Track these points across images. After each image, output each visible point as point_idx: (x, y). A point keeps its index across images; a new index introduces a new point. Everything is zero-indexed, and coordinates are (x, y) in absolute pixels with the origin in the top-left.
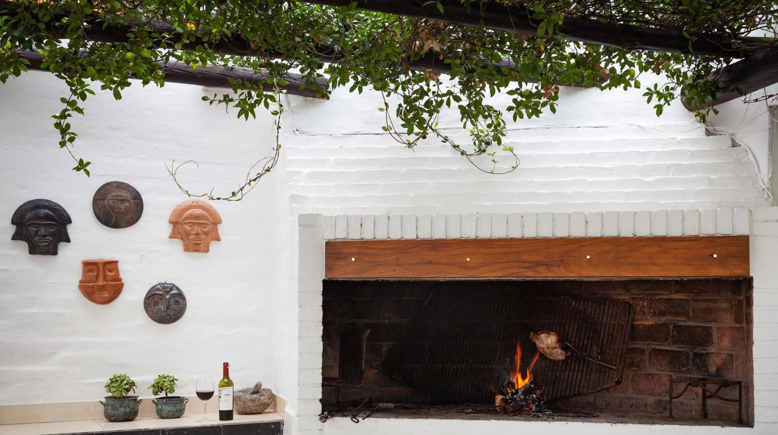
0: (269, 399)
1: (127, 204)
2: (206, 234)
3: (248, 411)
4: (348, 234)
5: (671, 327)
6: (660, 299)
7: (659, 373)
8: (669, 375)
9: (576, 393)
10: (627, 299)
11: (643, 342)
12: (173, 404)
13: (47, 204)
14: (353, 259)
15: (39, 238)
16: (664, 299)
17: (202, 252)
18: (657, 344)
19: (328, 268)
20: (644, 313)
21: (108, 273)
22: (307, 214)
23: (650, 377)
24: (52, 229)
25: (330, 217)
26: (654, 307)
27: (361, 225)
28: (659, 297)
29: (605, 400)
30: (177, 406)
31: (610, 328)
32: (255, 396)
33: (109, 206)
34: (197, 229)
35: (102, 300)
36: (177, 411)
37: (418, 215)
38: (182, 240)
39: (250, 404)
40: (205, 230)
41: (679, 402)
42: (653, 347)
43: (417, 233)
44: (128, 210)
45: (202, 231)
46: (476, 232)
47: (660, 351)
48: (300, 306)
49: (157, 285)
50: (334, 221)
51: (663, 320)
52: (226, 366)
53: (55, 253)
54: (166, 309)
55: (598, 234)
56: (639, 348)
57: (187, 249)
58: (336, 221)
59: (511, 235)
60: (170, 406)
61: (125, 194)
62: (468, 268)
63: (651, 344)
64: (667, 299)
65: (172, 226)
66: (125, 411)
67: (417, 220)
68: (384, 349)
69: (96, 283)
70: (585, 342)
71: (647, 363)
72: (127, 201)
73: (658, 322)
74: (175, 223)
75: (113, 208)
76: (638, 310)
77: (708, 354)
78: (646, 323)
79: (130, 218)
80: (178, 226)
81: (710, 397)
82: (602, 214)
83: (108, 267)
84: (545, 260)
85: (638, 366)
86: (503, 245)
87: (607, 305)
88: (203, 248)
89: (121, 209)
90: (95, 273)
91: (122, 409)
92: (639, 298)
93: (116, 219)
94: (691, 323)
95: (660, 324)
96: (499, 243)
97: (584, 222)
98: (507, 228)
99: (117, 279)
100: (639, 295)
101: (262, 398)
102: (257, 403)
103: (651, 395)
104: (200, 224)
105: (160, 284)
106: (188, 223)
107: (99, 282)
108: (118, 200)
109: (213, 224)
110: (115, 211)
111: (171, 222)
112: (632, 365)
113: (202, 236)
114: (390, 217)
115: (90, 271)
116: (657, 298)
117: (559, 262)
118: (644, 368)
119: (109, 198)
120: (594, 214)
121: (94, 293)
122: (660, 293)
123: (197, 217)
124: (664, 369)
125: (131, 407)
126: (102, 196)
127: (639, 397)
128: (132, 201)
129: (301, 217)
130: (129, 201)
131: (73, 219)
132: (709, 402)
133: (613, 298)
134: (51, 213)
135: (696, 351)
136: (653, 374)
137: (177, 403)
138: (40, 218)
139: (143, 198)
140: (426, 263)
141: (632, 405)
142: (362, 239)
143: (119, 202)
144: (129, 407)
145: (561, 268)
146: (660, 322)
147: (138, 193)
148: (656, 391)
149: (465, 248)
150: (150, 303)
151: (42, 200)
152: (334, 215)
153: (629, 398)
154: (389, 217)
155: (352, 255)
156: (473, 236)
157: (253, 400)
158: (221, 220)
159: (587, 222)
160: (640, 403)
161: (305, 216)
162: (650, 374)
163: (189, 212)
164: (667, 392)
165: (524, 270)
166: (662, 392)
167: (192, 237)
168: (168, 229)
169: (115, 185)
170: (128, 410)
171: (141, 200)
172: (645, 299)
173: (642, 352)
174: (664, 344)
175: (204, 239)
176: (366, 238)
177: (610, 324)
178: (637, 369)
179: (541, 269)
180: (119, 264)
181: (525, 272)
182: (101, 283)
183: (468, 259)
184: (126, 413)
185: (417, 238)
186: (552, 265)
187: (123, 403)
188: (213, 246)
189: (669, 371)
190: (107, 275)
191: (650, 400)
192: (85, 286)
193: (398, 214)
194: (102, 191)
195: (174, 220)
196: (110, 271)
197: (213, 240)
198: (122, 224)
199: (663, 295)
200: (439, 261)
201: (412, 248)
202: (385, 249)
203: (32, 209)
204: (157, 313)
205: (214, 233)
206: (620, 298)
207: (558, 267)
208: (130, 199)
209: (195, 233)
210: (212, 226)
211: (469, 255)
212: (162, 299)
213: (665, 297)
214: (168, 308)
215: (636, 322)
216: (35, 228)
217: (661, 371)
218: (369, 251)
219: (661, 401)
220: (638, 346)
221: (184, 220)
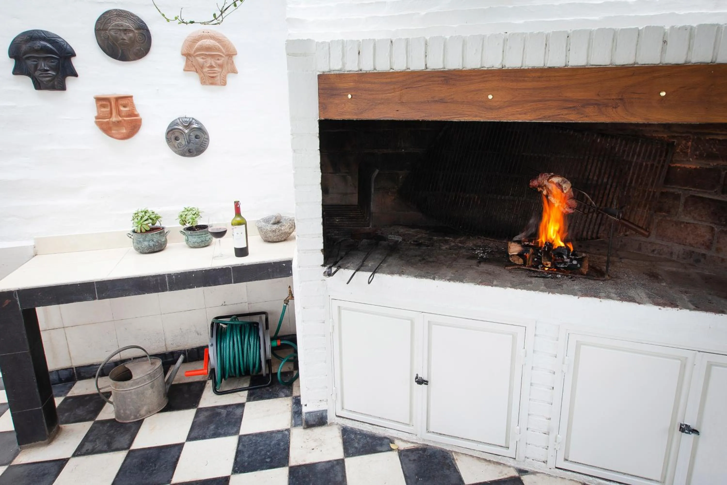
0: (290, 229)
1: (131, 35)
2: (221, 66)
3: (270, 240)
4: (344, 64)
5: (723, 173)
6: (713, 139)
7: (696, 222)
8: (711, 227)
9: (594, 236)
10: (664, 137)
11: (679, 187)
12: (198, 235)
13: (43, 34)
14: (350, 96)
15: (40, 72)
16: (719, 140)
17: (218, 85)
18: (698, 191)
19: (322, 106)
20: (686, 154)
21: (122, 109)
22: (296, 40)
23: (682, 226)
24: (52, 62)
25: (323, 43)
26: (702, 148)
27: (359, 53)
28: (711, 138)
29: (622, 241)
30: (202, 237)
31: (640, 169)
32: (275, 227)
33: (112, 36)
34: (210, 61)
35: (119, 136)
36: (202, 241)
37: (428, 38)
38: (197, 72)
39: (271, 235)
40: (219, 62)
41: (719, 257)
42: (692, 193)
43: (426, 62)
44: (133, 41)
45: (216, 63)
46: (502, 61)
47: (702, 199)
48: (294, 151)
49: (176, 119)
50: (327, 48)
51: (712, 165)
52: (237, 204)
53: (63, 88)
54: (186, 143)
55: (681, 60)
56: (673, 193)
57: (203, 82)
58: (329, 48)
59: (549, 64)
60: (195, 238)
61: (127, 24)
62: (491, 109)
63: (691, 190)
64: (723, 140)
65: (185, 58)
66: (149, 245)
67: (426, 44)
68: (401, 177)
69: (111, 119)
70: (605, 180)
71: (680, 210)
72: (131, 31)
73: (705, 167)
74: (187, 55)
75: (116, 39)
76: (678, 151)
79: (138, 50)
80: (190, 58)
82: (692, 28)
83: (121, 102)
84: (598, 98)
85: (668, 212)
86: (539, 77)
87: (640, 144)
88: (219, 81)
89: (125, 40)
90: (108, 109)
91: (146, 243)
92: (681, 137)
93: (122, 51)
95: (706, 169)
96: (534, 75)
97: (662, 42)
98: (545, 52)
99: (132, 114)
100: (683, 133)
101: (283, 229)
102: (278, 233)
103: (680, 244)
104: (212, 56)
105: (179, 119)
106: (202, 55)
107: (113, 119)
108: (120, 30)
109: (227, 55)
110: (118, 42)
111: (183, 55)
112: (660, 210)
113: (215, 69)
114: (393, 41)
115: (103, 106)
116: (707, 138)
117: (617, 101)
118: (676, 215)
119: (110, 28)
120: (679, 29)
121: (110, 129)
122: (714, 132)
123: (208, 48)
124: (704, 219)
125: (155, 240)
126: (102, 26)
127: (664, 243)
128: (136, 31)
129: (290, 44)
130: (133, 30)
131: (76, 52)
133: (646, 134)
134: (49, 45)
136: (687, 223)
137: (202, 235)
138: (37, 51)
139: (150, 28)
140: (436, 101)
141: (653, 251)
142: (361, 70)
143: (122, 32)
144: (153, 241)
145: (619, 109)
146: (708, 167)
147: (142, 22)
148: (688, 241)
149: (486, 81)
150: (171, 138)
151: (37, 31)
152: (327, 41)
153: (650, 243)
154: (391, 42)
155: (348, 90)
156: (497, 65)
157: (273, 231)
158: (236, 52)
159: (665, 42)
160: (665, 250)
161: (293, 42)
162: (683, 222)
163: (200, 43)
164: (703, 245)
165: (566, 112)
166: (697, 243)
167: (206, 70)
168: (181, 62)
169: (115, 13)
170: (151, 243)
171: (148, 31)
172: (690, 139)
173: (677, 197)
174: (709, 191)
175: (219, 72)
176: (365, 69)
177: (641, 165)
178: (666, 214)
179: (589, 110)
180: (134, 98)
181: (566, 114)
182: (114, 119)
183: (490, 97)
184: (150, 247)
185: (426, 68)
186: (606, 106)
187: (146, 236)
188: (231, 79)
189: (711, 223)
190: (121, 111)
191: (678, 249)
192: (99, 122)
193: (403, 38)
194: (102, 20)
195: (186, 52)
196: (125, 106)
197: (229, 72)
198: (131, 57)
199: (717, 134)
200: (452, 99)
201: (419, 81)
202: (387, 83)
203: (27, 41)
204: (179, 147)
205: (229, 65)
206: (656, 135)
207: (616, 108)
208: (133, 29)
209: (208, 65)
210: (227, 58)
211: (492, 91)
212: (183, 134)
214: (189, 143)
215: (674, 164)
216: (34, 61)
217: (700, 220)
218: (368, 86)
219: (693, 252)
220: (672, 190)
221: (195, 52)
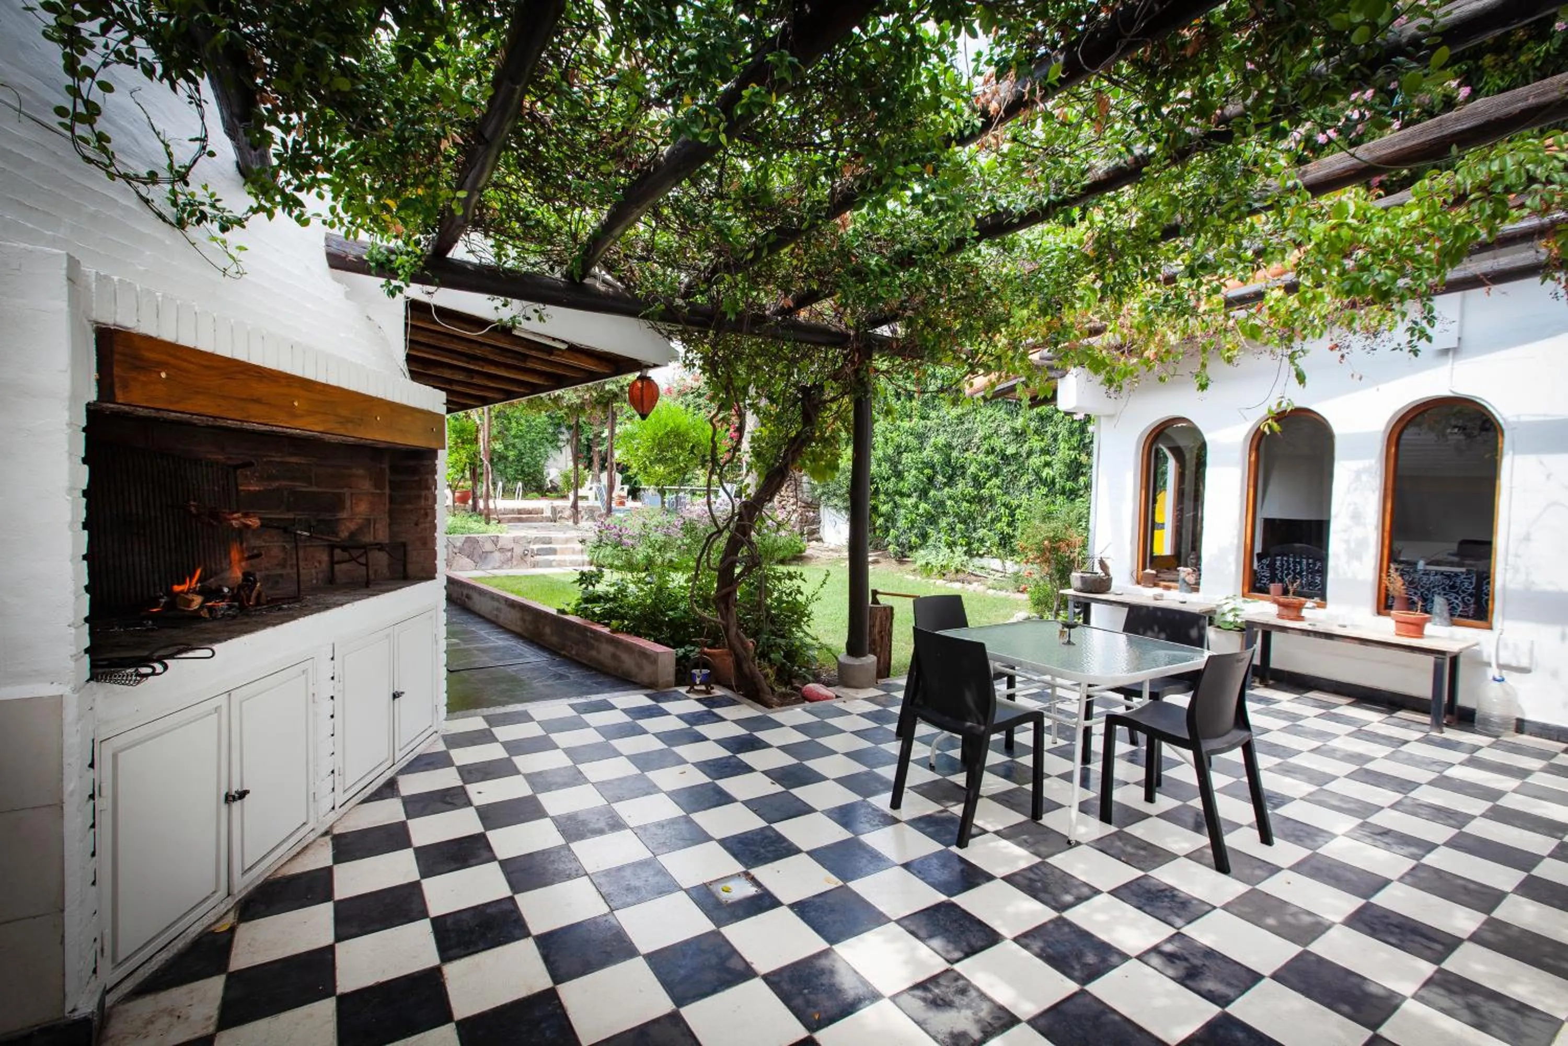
5: (286, 493)
51: (275, 484)
73: (267, 488)
77: (338, 520)
78: (252, 488)
81: (339, 562)
94: (314, 489)
132: (337, 567)
135: (321, 517)
146: (271, 488)
213: (278, 459)
